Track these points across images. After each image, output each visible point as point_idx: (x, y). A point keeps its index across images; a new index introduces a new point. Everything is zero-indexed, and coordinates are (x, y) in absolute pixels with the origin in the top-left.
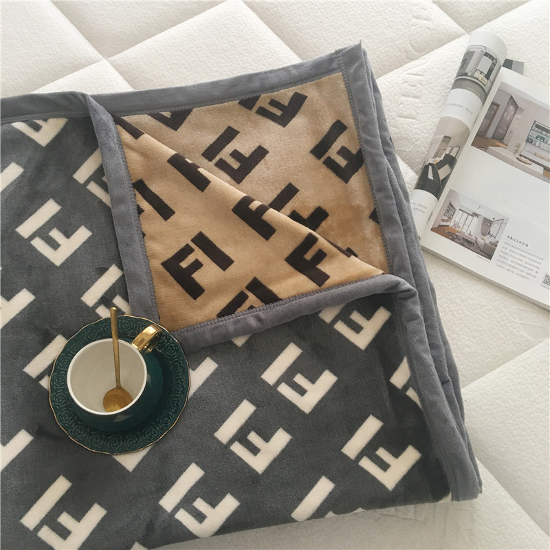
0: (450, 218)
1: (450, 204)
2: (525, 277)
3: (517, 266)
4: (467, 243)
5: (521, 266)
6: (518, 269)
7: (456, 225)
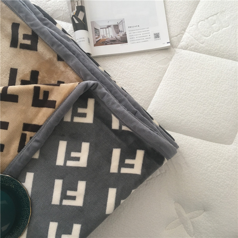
0: (99, 35)
1: (95, 29)
2: (146, 41)
3: (140, 38)
4: (113, 42)
5: (141, 37)
6: (141, 39)
7: (103, 36)
